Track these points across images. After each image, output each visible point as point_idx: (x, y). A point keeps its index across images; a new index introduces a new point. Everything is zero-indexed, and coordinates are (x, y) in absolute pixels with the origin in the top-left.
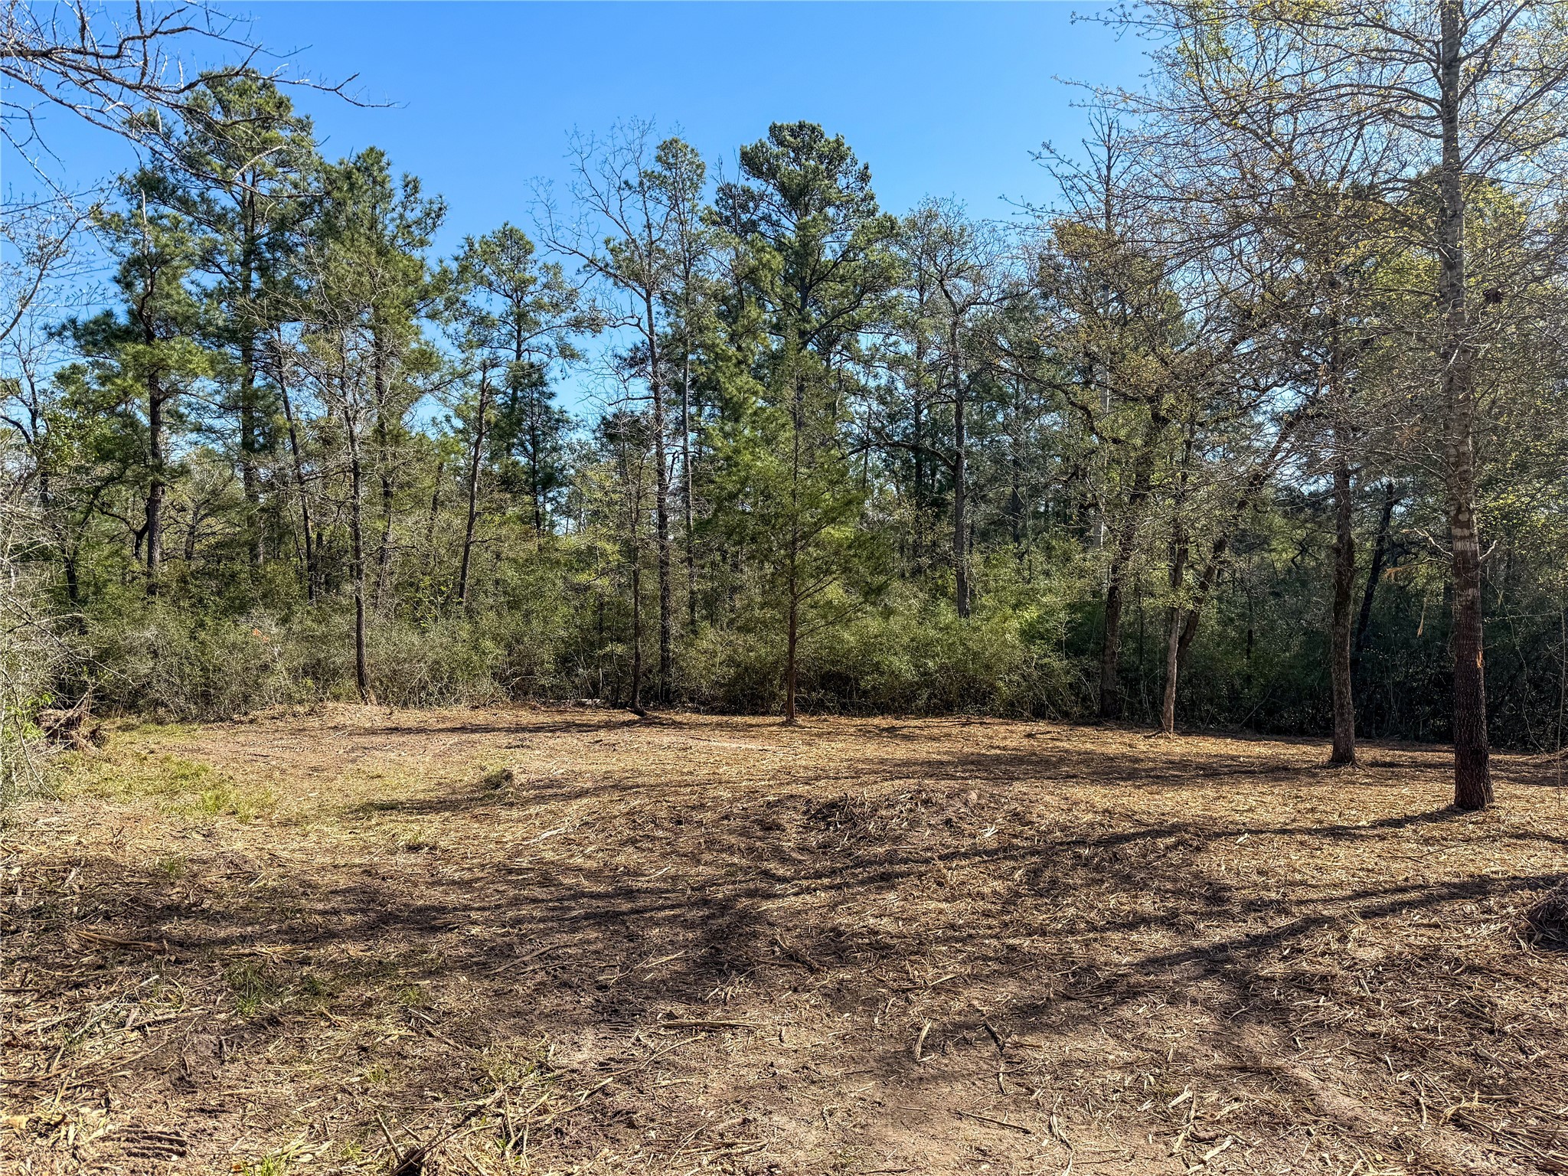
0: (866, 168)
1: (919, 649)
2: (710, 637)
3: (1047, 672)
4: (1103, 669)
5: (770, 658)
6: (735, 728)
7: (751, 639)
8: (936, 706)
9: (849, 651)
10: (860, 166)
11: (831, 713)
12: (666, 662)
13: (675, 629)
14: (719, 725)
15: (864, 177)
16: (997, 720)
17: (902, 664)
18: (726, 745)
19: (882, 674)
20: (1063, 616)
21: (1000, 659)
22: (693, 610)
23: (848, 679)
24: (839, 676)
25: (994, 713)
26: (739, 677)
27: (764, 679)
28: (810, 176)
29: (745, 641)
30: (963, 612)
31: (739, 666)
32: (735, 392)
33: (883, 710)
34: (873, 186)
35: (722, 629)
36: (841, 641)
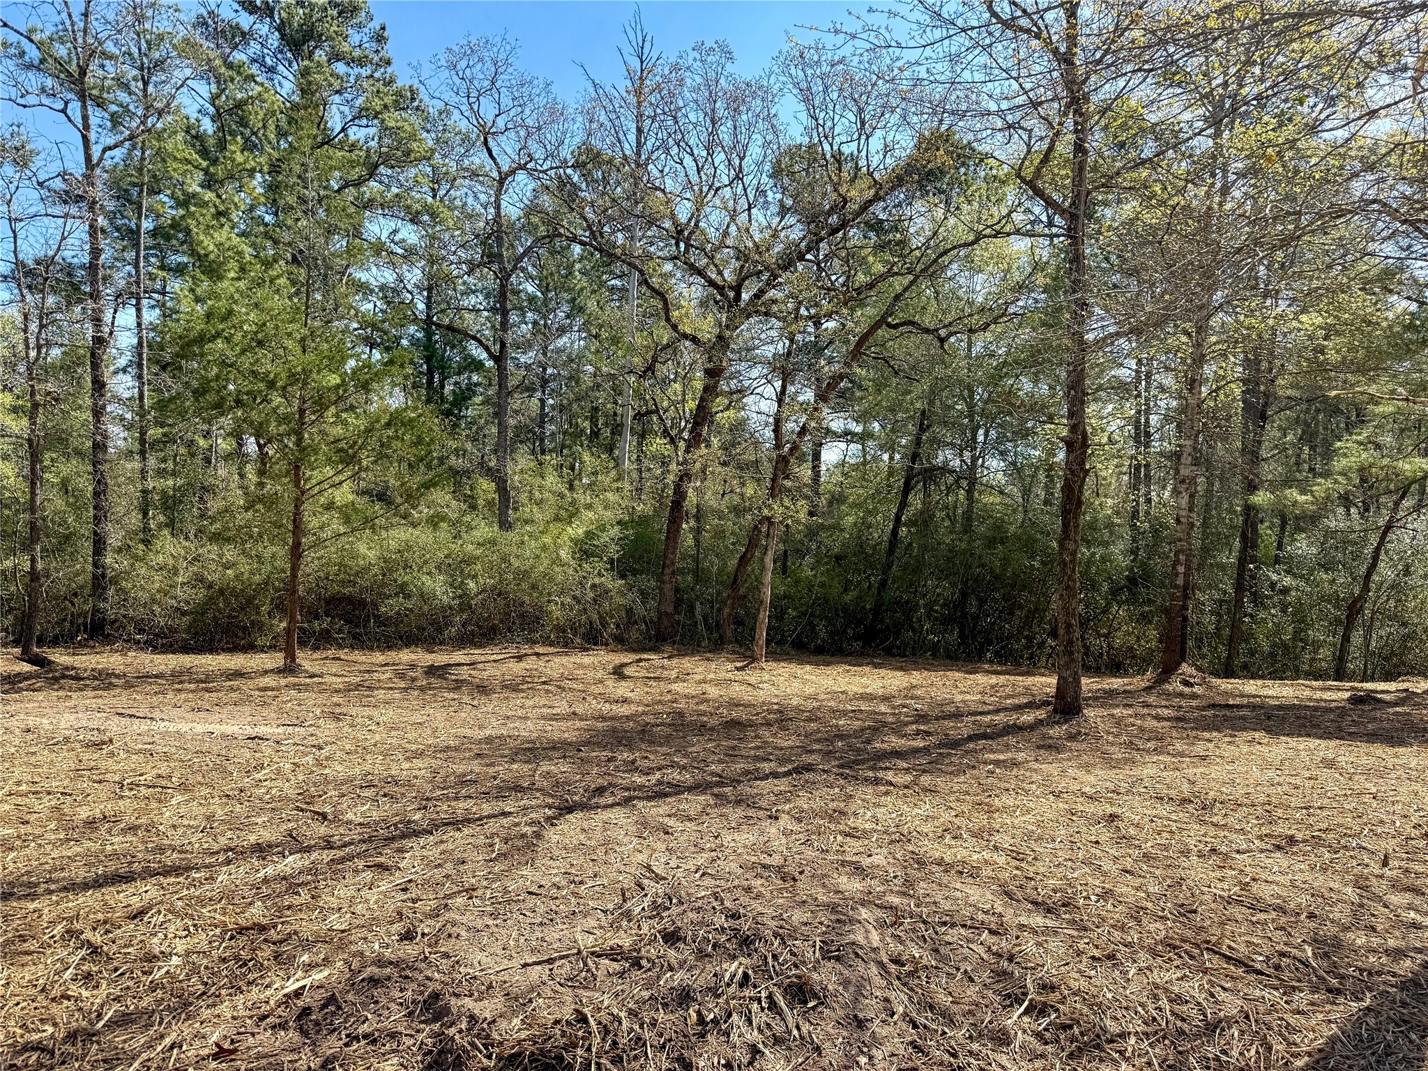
0: (383, 28)
1: (457, 568)
2: (168, 548)
3: (602, 593)
4: (661, 589)
5: (257, 578)
6: (205, 681)
7: (230, 553)
8: (472, 633)
9: (366, 569)
10: (375, 25)
11: (340, 647)
12: (99, 582)
13: (115, 538)
14: (177, 676)
15: (380, 38)
16: (551, 650)
17: (437, 586)
18: (184, 727)
19: (408, 597)
20: (615, 532)
21: (551, 580)
22: (145, 514)
23: (363, 603)
24: (349, 599)
25: (547, 642)
26: (210, 600)
27: (249, 603)
28: (316, 16)
29: (221, 556)
30: (505, 525)
31: (210, 587)
32: (211, 247)
33: (409, 640)
34: (389, 50)
35: (187, 538)
36: (355, 557)
